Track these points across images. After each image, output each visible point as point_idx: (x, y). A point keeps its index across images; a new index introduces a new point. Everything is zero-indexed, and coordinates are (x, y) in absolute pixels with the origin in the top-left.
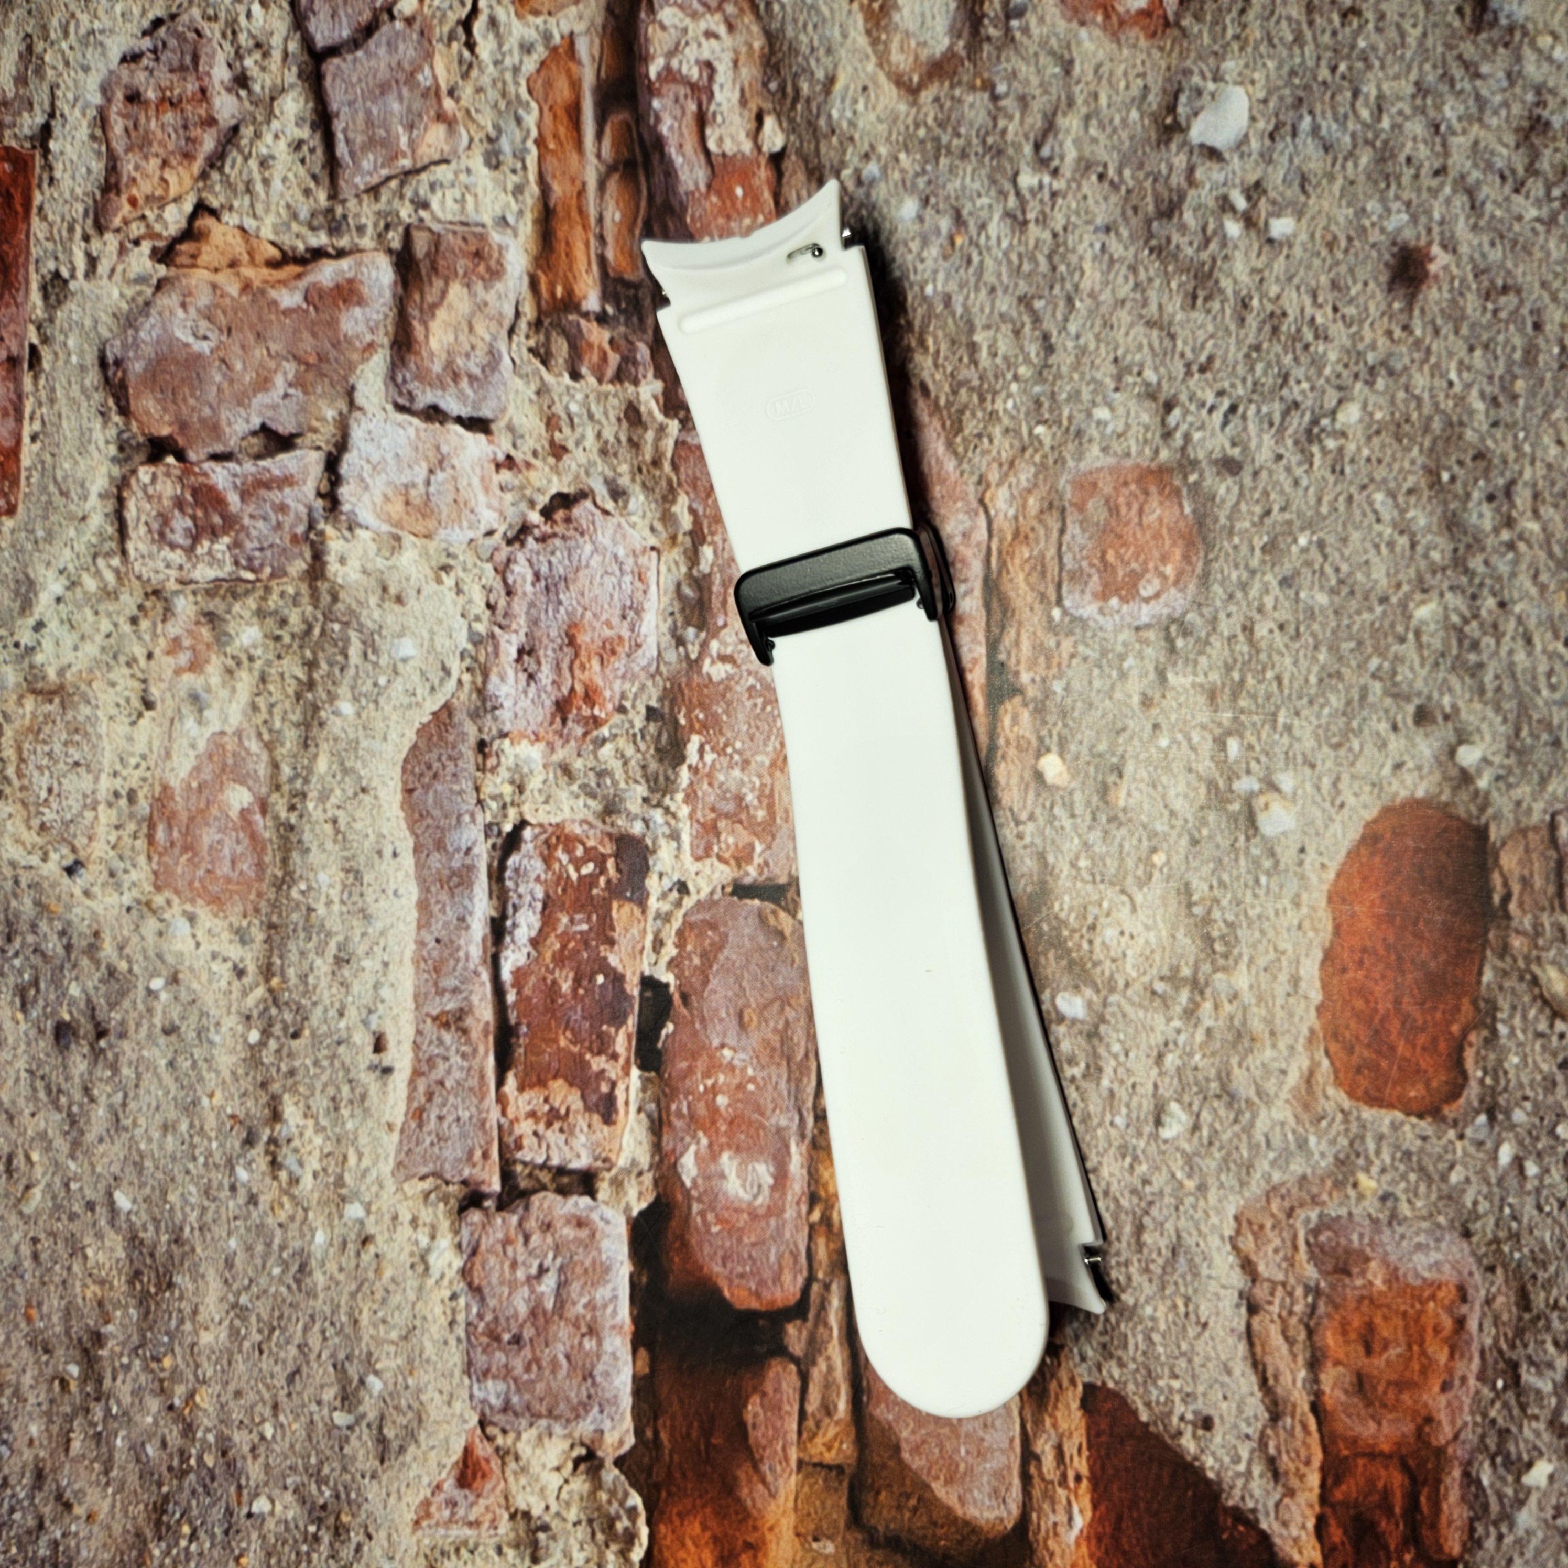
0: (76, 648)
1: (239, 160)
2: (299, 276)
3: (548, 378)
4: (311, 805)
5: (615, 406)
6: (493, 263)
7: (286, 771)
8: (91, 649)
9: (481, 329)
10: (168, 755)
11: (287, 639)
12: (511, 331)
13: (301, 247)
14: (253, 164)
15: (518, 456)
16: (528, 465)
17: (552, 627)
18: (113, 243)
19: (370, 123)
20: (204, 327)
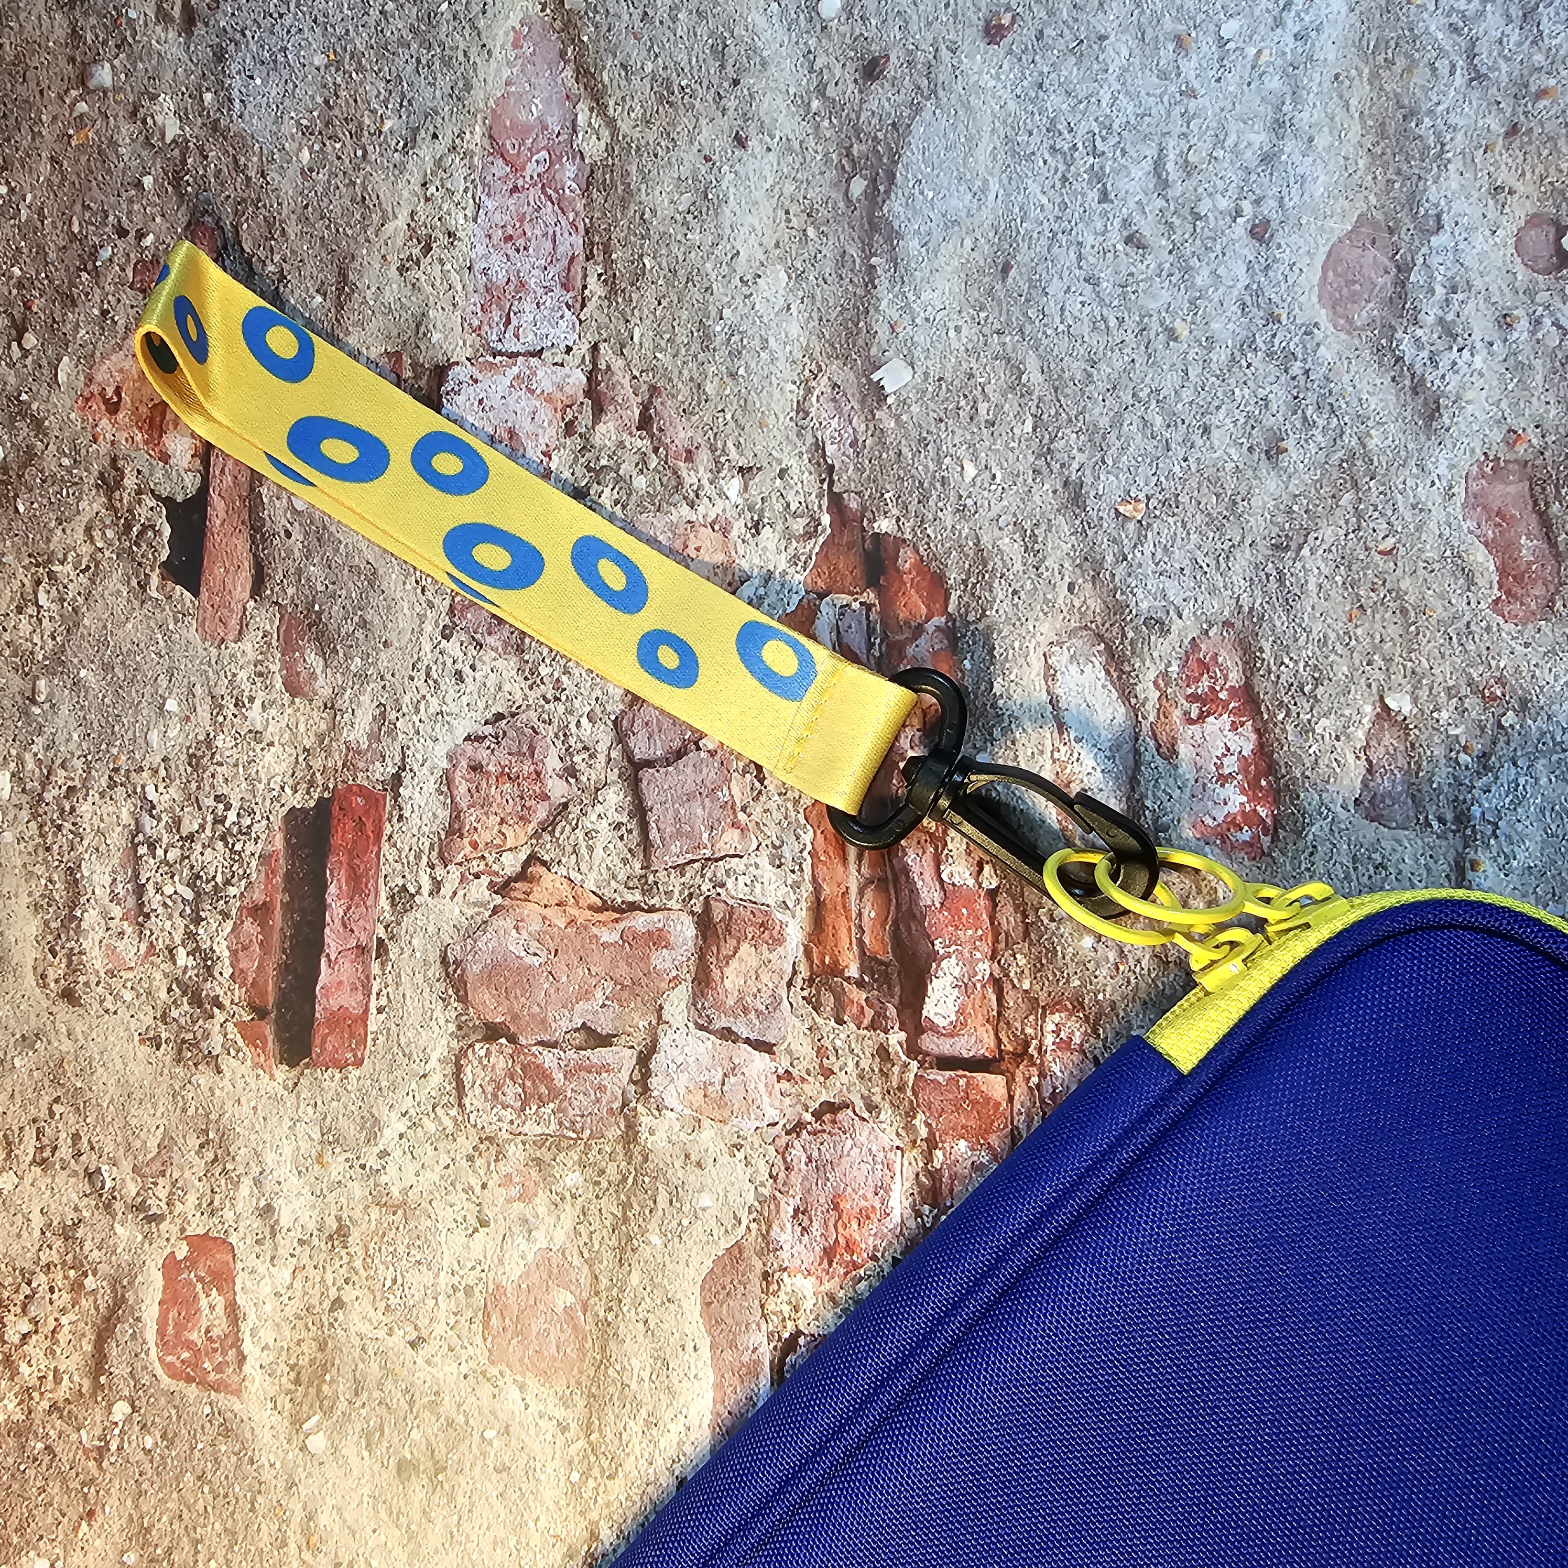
0: (417, 1174)
1: (568, 828)
2: (617, 921)
3: (817, 1019)
4: (625, 1309)
5: (870, 1046)
6: (775, 933)
7: (604, 1282)
8: (431, 1176)
9: (765, 978)
10: (501, 1262)
11: (605, 1184)
12: (790, 984)
13: (619, 900)
14: (580, 833)
15: (795, 1072)
16: (803, 1080)
17: (822, 1197)
18: (455, 873)
19: (677, 819)
20: (534, 946)
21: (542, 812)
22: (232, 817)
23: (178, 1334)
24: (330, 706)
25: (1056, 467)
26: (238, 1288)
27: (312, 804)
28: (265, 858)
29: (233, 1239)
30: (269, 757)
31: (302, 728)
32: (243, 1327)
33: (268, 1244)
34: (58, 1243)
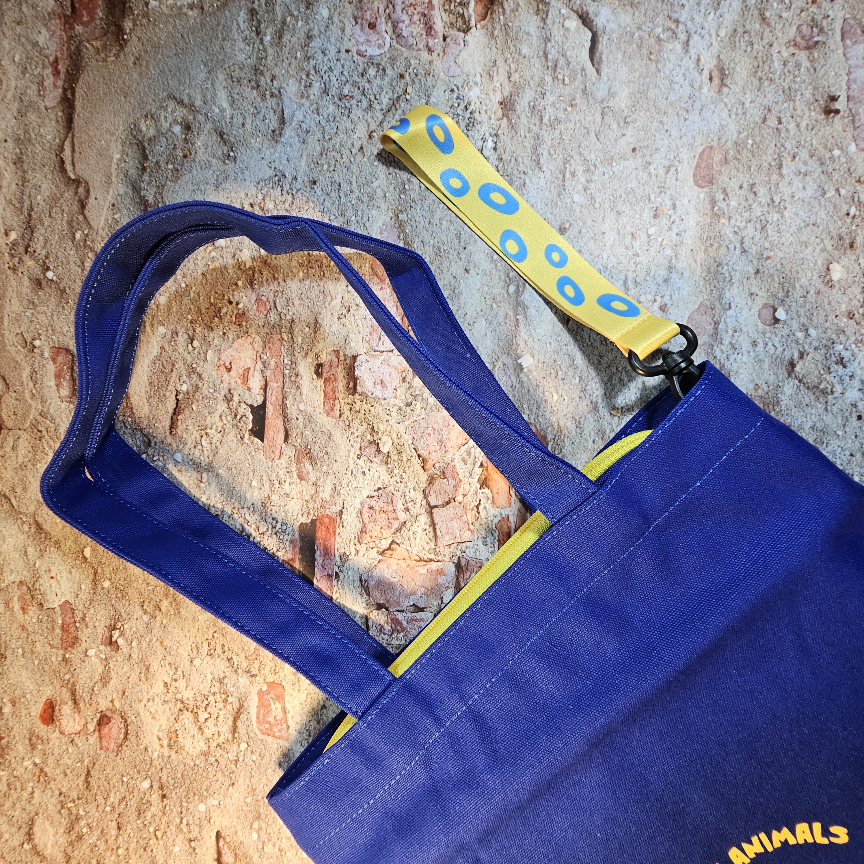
1: (406, 531)
2: (425, 565)
13: (426, 558)
14: (411, 533)
18: (364, 547)
19: (447, 527)
20: (394, 575)
21: (396, 525)
22: (279, 526)
23: (264, 719)
24: (315, 484)
25: (587, 396)
26: (286, 701)
27: (309, 521)
28: (292, 542)
29: (284, 683)
30: (292, 503)
31: (304, 493)
32: (288, 715)
33: (297, 685)
34: (218, 685)
